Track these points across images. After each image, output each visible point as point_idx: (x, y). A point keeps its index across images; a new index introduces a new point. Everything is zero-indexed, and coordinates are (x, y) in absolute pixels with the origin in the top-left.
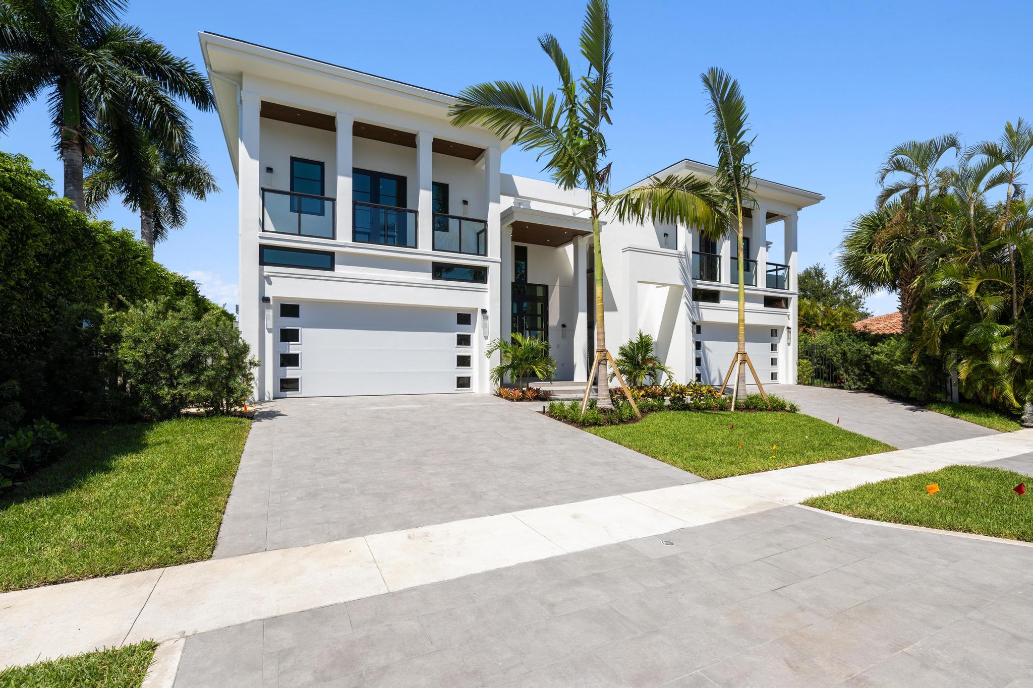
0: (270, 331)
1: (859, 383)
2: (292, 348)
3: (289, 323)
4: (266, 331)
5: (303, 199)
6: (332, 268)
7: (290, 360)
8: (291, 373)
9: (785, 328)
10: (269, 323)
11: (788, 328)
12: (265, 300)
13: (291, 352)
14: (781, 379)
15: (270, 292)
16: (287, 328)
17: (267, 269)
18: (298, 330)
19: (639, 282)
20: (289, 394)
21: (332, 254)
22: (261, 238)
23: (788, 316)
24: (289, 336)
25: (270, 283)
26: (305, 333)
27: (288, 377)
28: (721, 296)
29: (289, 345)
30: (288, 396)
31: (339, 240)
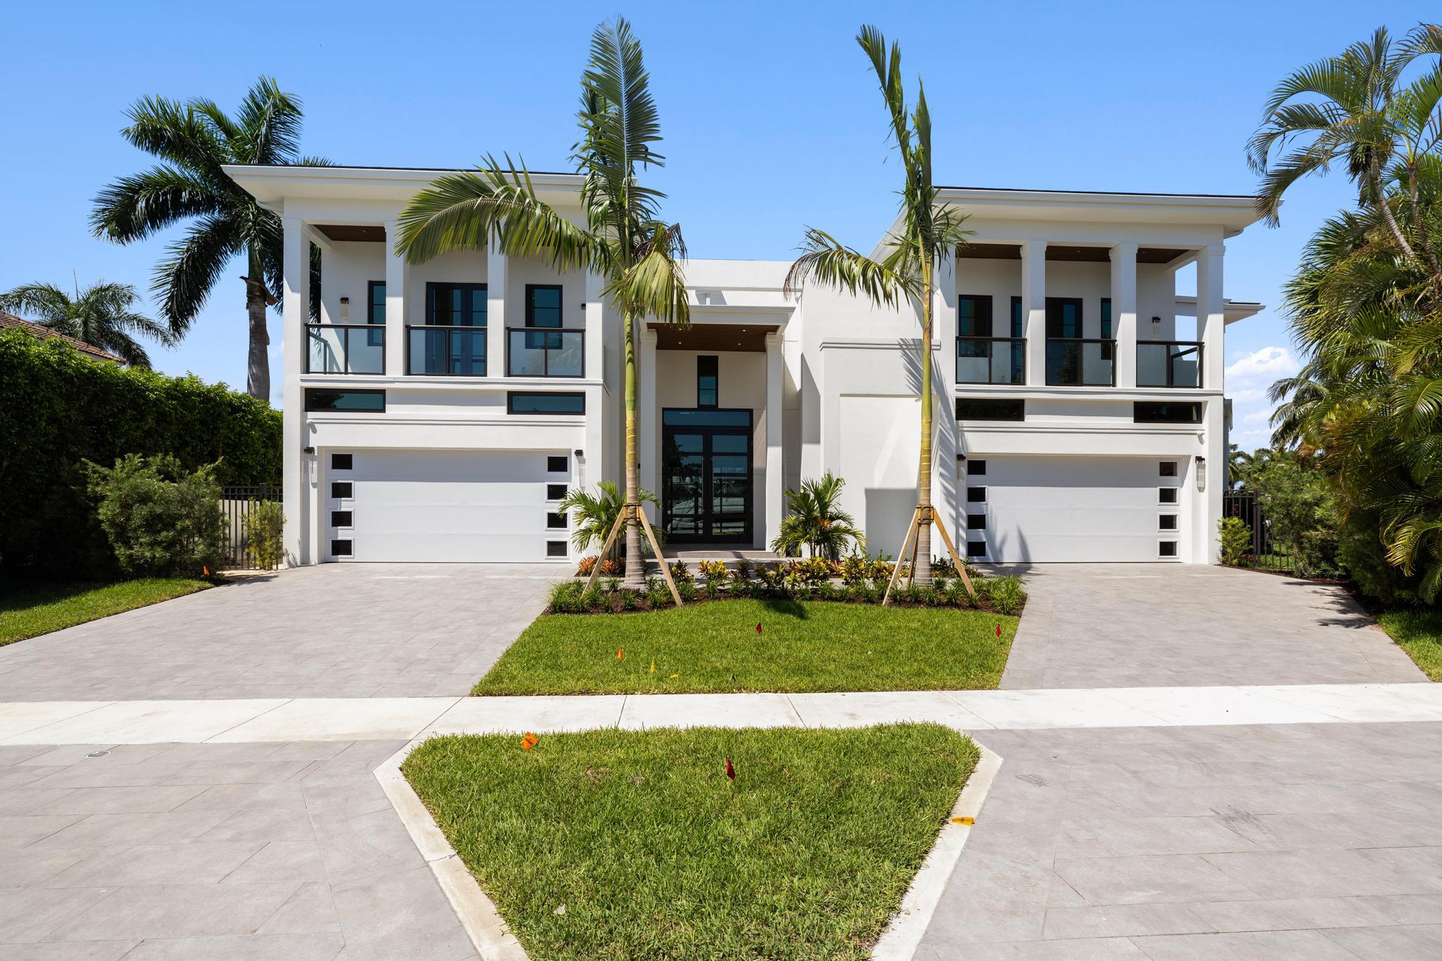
0: (314, 485)
1: (1324, 565)
2: (345, 505)
3: (342, 476)
4: (311, 486)
5: (349, 330)
6: (383, 410)
7: (342, 519)
8: (343, 534)
9: (1193, 460)
10: (314, 477)
11: (1200, 459)
12: (309, 450)
13: (343, 509)
14: (1184, 554)
15: (314, 442)
16: (339, 481)
17: (312, 415)
18: (351, 484)
19: (842, 395)
20: (341, 557)
21: (383, 392)
22: (302, 380)
23: (1200, 436)
24: (342, 491)
25: (315, 431)
26: (357, 487)
27: (340, 538)
28: (1027, 407)
29: (341, 501)
30: (340, 560)
31: (390, 374)
